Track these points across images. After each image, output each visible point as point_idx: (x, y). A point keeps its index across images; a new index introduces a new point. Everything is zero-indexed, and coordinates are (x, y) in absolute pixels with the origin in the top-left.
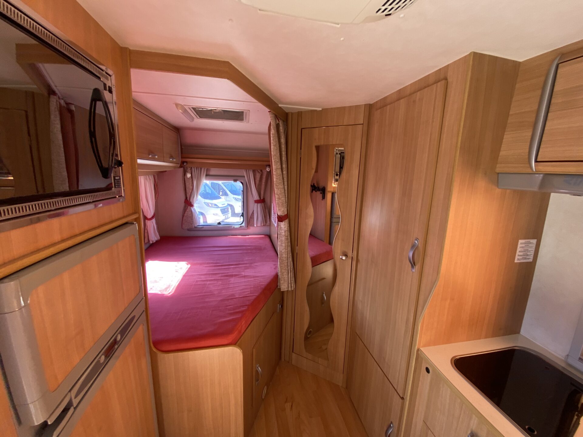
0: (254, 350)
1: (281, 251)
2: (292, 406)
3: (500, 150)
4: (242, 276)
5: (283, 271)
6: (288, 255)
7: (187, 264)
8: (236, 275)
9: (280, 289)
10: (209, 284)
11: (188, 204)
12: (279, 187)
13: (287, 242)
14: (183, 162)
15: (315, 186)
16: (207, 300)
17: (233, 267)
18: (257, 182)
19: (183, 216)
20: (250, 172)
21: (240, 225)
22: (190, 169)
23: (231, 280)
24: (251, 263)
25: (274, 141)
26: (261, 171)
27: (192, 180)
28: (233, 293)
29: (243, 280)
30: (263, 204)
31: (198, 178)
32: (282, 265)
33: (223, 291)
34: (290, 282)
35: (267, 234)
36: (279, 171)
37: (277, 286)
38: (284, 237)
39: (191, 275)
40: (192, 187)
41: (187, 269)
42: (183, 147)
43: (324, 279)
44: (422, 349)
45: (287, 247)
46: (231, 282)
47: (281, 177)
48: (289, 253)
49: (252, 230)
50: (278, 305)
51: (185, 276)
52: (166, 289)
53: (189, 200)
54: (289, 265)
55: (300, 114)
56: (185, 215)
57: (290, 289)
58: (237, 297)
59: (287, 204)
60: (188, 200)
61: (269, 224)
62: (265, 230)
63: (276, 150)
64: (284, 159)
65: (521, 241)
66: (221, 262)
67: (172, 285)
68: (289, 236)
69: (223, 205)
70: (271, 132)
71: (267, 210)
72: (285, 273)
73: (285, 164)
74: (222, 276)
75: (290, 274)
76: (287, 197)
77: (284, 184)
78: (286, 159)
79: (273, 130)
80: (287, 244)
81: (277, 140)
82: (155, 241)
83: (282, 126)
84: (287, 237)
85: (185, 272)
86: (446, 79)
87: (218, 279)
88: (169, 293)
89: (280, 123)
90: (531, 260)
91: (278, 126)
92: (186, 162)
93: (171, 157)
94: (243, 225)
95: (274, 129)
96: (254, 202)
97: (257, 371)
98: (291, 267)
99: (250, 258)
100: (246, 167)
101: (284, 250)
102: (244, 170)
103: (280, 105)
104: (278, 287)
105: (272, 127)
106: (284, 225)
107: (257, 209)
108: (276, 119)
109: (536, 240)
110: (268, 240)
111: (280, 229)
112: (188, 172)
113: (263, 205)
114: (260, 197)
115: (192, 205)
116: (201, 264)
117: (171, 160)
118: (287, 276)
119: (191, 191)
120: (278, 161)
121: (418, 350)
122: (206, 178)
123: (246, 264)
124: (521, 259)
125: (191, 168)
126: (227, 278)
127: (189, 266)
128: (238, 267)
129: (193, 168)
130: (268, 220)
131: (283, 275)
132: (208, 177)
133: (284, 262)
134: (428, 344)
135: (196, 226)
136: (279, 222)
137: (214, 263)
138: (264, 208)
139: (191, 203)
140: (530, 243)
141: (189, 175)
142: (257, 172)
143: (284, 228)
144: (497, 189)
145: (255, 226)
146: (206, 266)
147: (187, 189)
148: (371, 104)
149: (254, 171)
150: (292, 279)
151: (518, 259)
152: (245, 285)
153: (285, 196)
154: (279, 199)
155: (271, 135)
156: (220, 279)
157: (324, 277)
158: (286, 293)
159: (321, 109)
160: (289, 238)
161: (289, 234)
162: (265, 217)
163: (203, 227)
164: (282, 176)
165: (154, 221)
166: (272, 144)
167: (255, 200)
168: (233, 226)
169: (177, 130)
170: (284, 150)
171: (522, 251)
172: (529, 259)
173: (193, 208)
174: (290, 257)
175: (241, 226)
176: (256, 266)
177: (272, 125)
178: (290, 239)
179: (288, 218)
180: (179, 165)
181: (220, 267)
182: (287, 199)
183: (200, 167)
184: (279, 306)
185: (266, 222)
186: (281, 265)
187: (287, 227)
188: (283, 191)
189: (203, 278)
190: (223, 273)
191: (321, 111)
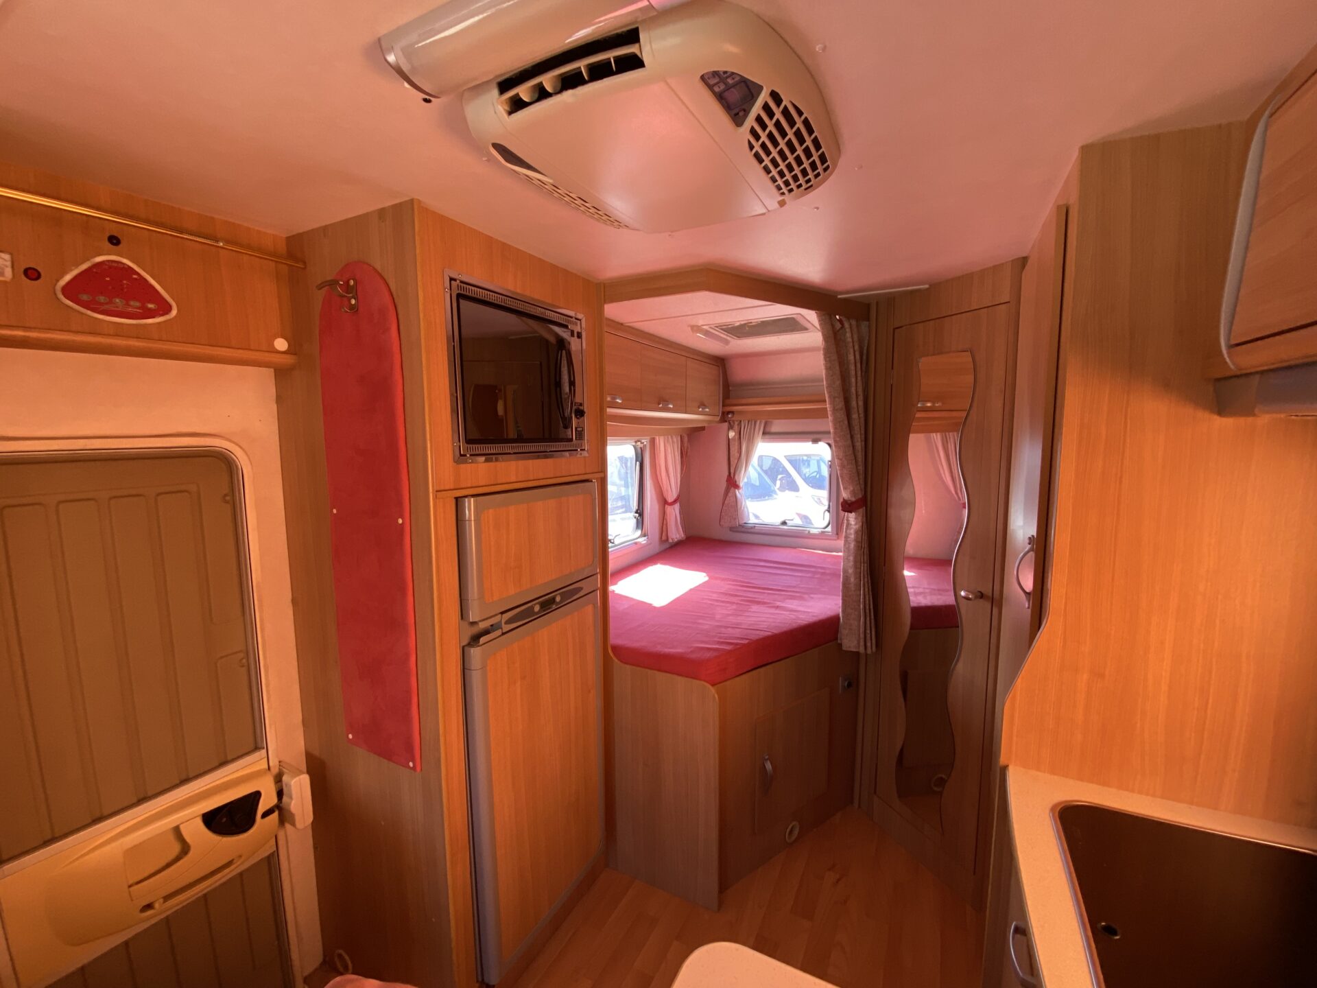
4: (774, 605)
5: (849, 609)
6: (860, 580)
7: (706, 577)
8: (764, 603)
9: (840, 645)
10: (717, 605)
11: (732, 483)
13: (860, 553)
14: (726, 413)
16: (701, 621)
17: (768, 591)
19: (723, 504)
21: (822, 530)
22: (738, 425)
23: (753, 607)
27: (740, 442)
29: (771, 611)
31: (749, 439)
32: (847, 598)
33: (730, 617)
34: (861, 635)
37: (837, 639)
38: (855, 543)
39: (700, 591)
40: (739, 457)
41: (702, 582)
42: (728, 387)
45: (859, 564)
46: (751, 610)
48: (862, 576)
50: (839, 677)
51: (692, 590)
53: (733, 478)
54: (861, 600)
55: (892, 301)
56: (727, 502)
57: (862, 650)
58: (744, 627)
60: (731, 478)
66: (757, 582)
68: (865, 541)
72: (853, 614)
74: (742, 600)
75: (866, 620)
80: (859, 556)
82: (676, 540)
84: (860, 545)
85: (695, 586)
87: (734, 603)
91: (838, 333)
92: (733, 413)
93: (702, 405)
94: (829, 529)
97: (763, 768)
98: (867, 607)
99: (811, 586)
101: (853, 570)
103: (839, 297)
104: (839, 641)
106: (854, 521)
108: (834, 321)
112: (733, 429)
115: (737, 486)
116: (723, 580)
117: (700, 409)
118: (856, 623)
119: (737, 463)
122: (763, 439)
123: (797, 592)
125: (741, 421)
126: (750, 604)
127: (707, 579)
128: (778, 594)
129: (742, 422)
131: (848, 618)
132: (767, 436)
133: (852, 591)
135: (742, 522)
139: (736, 482)
141: (735, 435)
143: (855, 524)
146: (729, 584)
147: (731, 459)
152: (767, 618)
153: (856, 461)
156: (737, 604)
158: (855, 657)
159: (927, 286)
161: (864, 537)
163: (754, 527)
165: (677, 506)
168: (809, 529)
169: (720, 362)
173: (740, 491)
174: (866, 585)
175: (823, 532)
176: (812, 598)
178: (866, 550)
179: (862, 505)
180: (718, 418)
181: (750, 589)
183: (753, 419)
184: (842, 682)
187: (861, 522)
189: (715, 596)
190: (745, 597)
191: (927, 289)
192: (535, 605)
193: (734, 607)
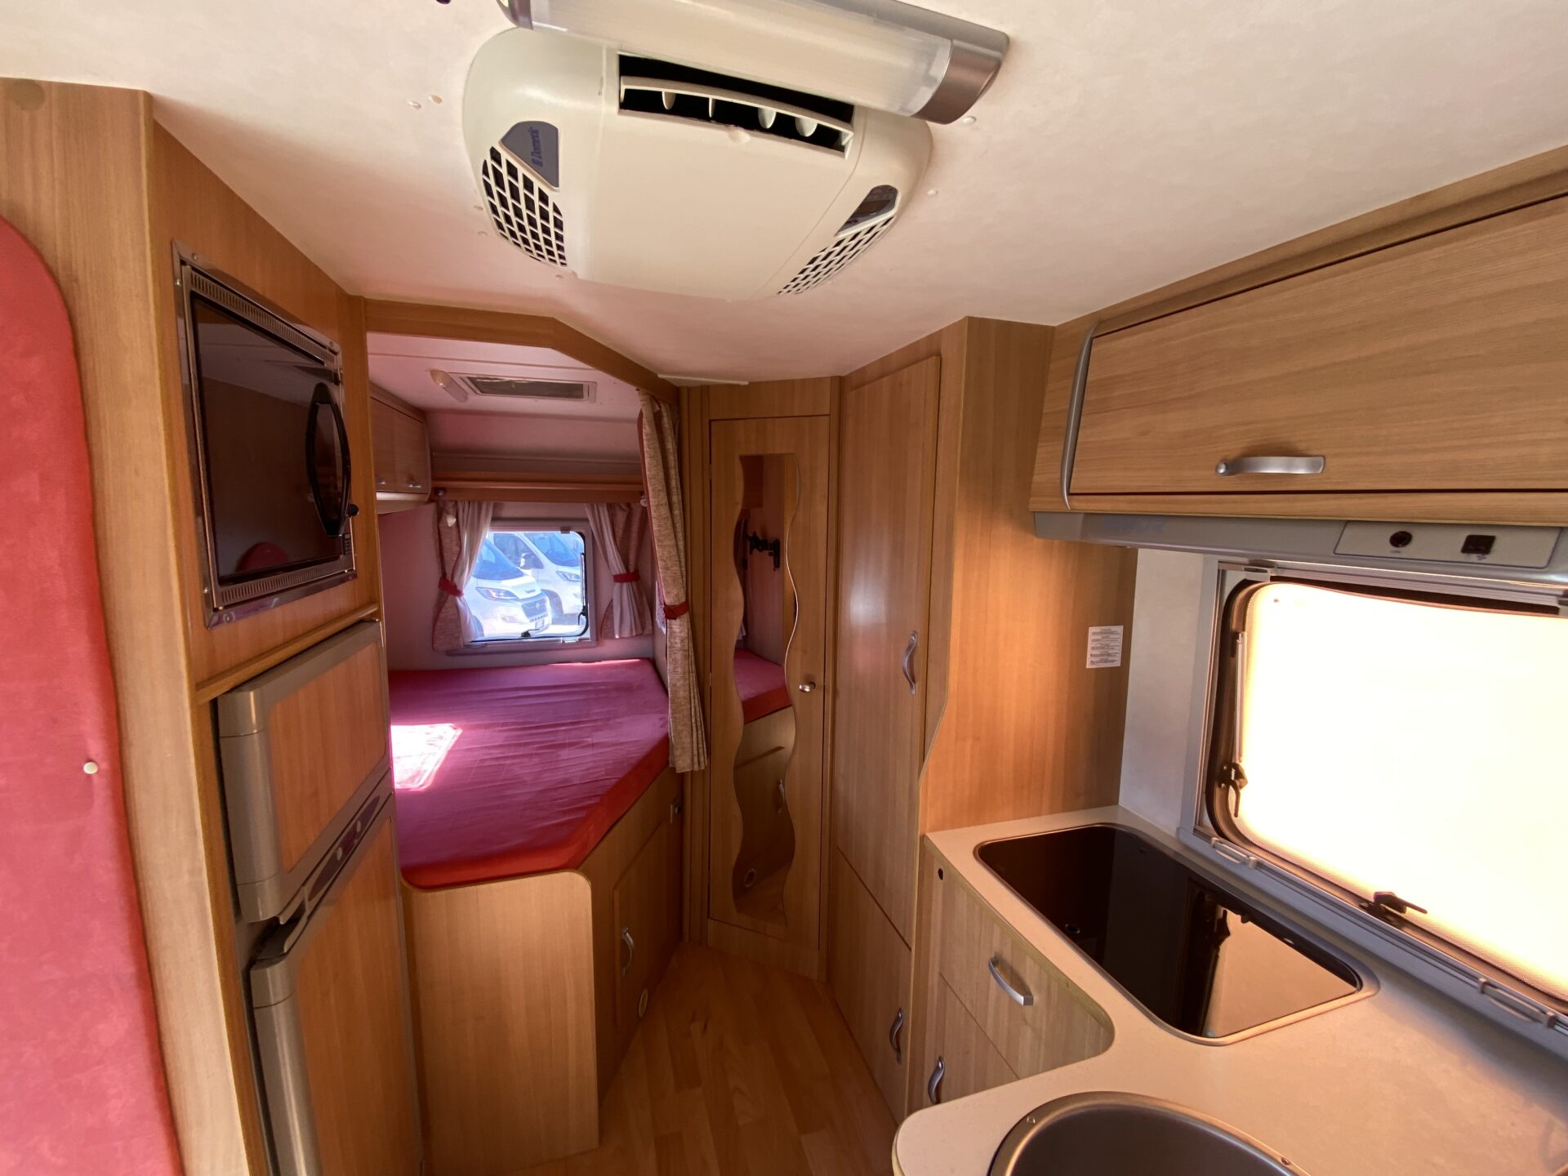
0: (617, 894)
1: (674, 685)
2: (705, 1027)
3: (1032, 474)
4: (585, 744)
5: (680, 728)
6: (690, 693)
7: (455, 729)
8: (571, 744)
9: (674, 769)
10: (512, 764)
11: (449, 588)
12: (665, 543)
13: (687, 663)
14: (436, 490)
15: (757, 538)
16: (509, 792)
17: (563, 728)
18: (620, 532)
19: (436, 619)
20: (601, 509)
21: (578, 637)
22: (453, 506)
23: (560, 753)
24: (609, 719)
25: (649, 448)
26: (629, 505)
27: (459, 531)
28: (567, 776)
29: (590, 752)
30: (634, 584)
31: (472, 524)
32: (677, 716)
33: (546, 775)
34: (695, 752)
35: (648, 656)
36: (665, 511)
37: (668, 763)
38: (681, 652)
39: (467, 750)
40: (458, 549)
41: (456, 739)
42: (434, 454)
43: (780, 748)
44: (928, 835)
45: (687, 674)
46: (560, 758)
47: (669, 523)
48: (692, 687)
49: (608, 647)
50: (672, 806)
51: (451, 752)
52: (412, 779)
53: (450, 579)
54: (693, 714)
55: (705, 389)
56: (441, 615)
57: (696, 767)
58: (575, 782)
59: (684, 579)
60: (448, 581)
61: (651, 632)
62: (642, 645)
63: (656, 466)
64: (674, 483)
65: (1092, 630)
66: (537, 720)
67: (425, 771)
68: (691, 650)
69: (529, 592)
70: (644, 431)
71: (645, 598)
72: (685, 733)
73: (678, 495)
74: (539, 749)
75: (695, 734)
76: (683, 564)
77: (675, 536)
78: (679, 483)
79: (647, 427)
80: (687, 668)
81: (657, 445)
83: (668, 415)
84: (687, 653)
85: (452, 744)
86: (939, 355)
87: (531, 755)
88: (421, 786)
89: (663, 410)
90: (1118, 664)
91: (657, 418)
92: (444, 490)
93: (411, 480)
94: (587, 635)
95: (650, 426)
96: (612, 578)
97: (624, 943)
98: (698, 719)
99: (605, 710)
100: (593, 499)
101: (681, 682)
102: (585, 504)
103: (660, 376)
104: (671, 765)
105: (644, 420)
106: (679, 628)
107: (619, 596)
108: (655, 403)
109: (1122, 627)
110: (648, 669)
111: (671, 635)
112: (448, 513)
113: (635, 587)
114: (627, 568)
115: (457, 593)
116: (487, 727)
117: (411, 486)
118: (689, 740)
119: (455, 559)
120: (660, 488)
121: (923, 837)
122: (492, 526)
123: (596, 720)
124: (1098, 662)
125: (456, 502)
126: (552, 750)
127: (459, 732)
128: (576, 729)
129: (459, 503)
130: (648, 622)
131: (681, 738)
132: (497, 523)
133: (682, 708)
134: (940, 826)
135: (468, 641)
136: (668, 621)
137: (518, 724)
138: (636, 594)
139: (455, 586)
140: (1112, 633)
141: (451, 521)
142: (617, 508)
143: (680, 632)
144: (1036, 539)
145: (617, 637)
146: (500, 731)
147: (445, 554)
148: (843, 377)
149: (610, 507)
150: (701, 746)
151: (1092, 662)
152: (594, 762)
153: (680, 562)
154: (667, 568)
155: (644, 437)
156: (536, 754)
157: (779, 745)
158: (689, 778)
159: (746, 383)
160: (691, 653)
161: (691, 645)
162: (641, 614)
163: (486, 644)
164: (670, 519)
166: (646, 455)
167: (614, 574)
168: (562, 639)
169: (422, 415)
170: (673, 464)
171: (1098, 648)
172: (1113, 661)
173: (462, 598)
174: (696, 697)
175: (580, 640)
176: (619, 723)
177: (644, 416)
178: (693, 658)
179: (688, 610)
180: (426, 498)
181: (534, 731)
182: (684, 569)
183: (478, 501)
184: (673, 810)
185: (643, 628)
186: (675, 715)
187: (687, 631)
188: (674, 553)
189: (496, 753)
190: (542, 742)
191: (744, 386)
192: (337, 849)
193: (536, 760)
